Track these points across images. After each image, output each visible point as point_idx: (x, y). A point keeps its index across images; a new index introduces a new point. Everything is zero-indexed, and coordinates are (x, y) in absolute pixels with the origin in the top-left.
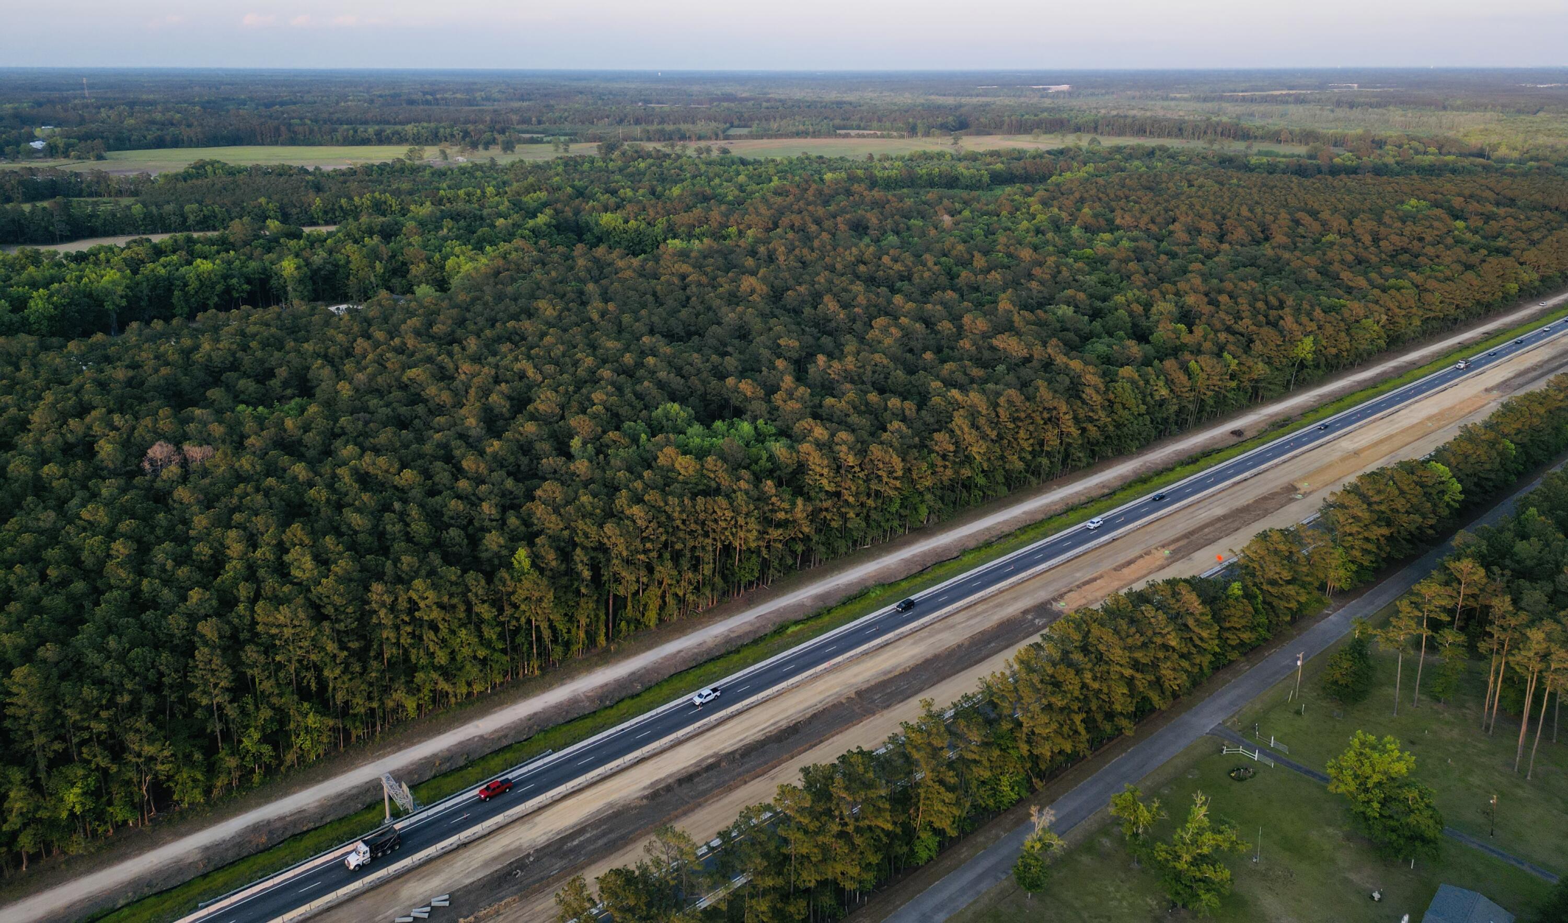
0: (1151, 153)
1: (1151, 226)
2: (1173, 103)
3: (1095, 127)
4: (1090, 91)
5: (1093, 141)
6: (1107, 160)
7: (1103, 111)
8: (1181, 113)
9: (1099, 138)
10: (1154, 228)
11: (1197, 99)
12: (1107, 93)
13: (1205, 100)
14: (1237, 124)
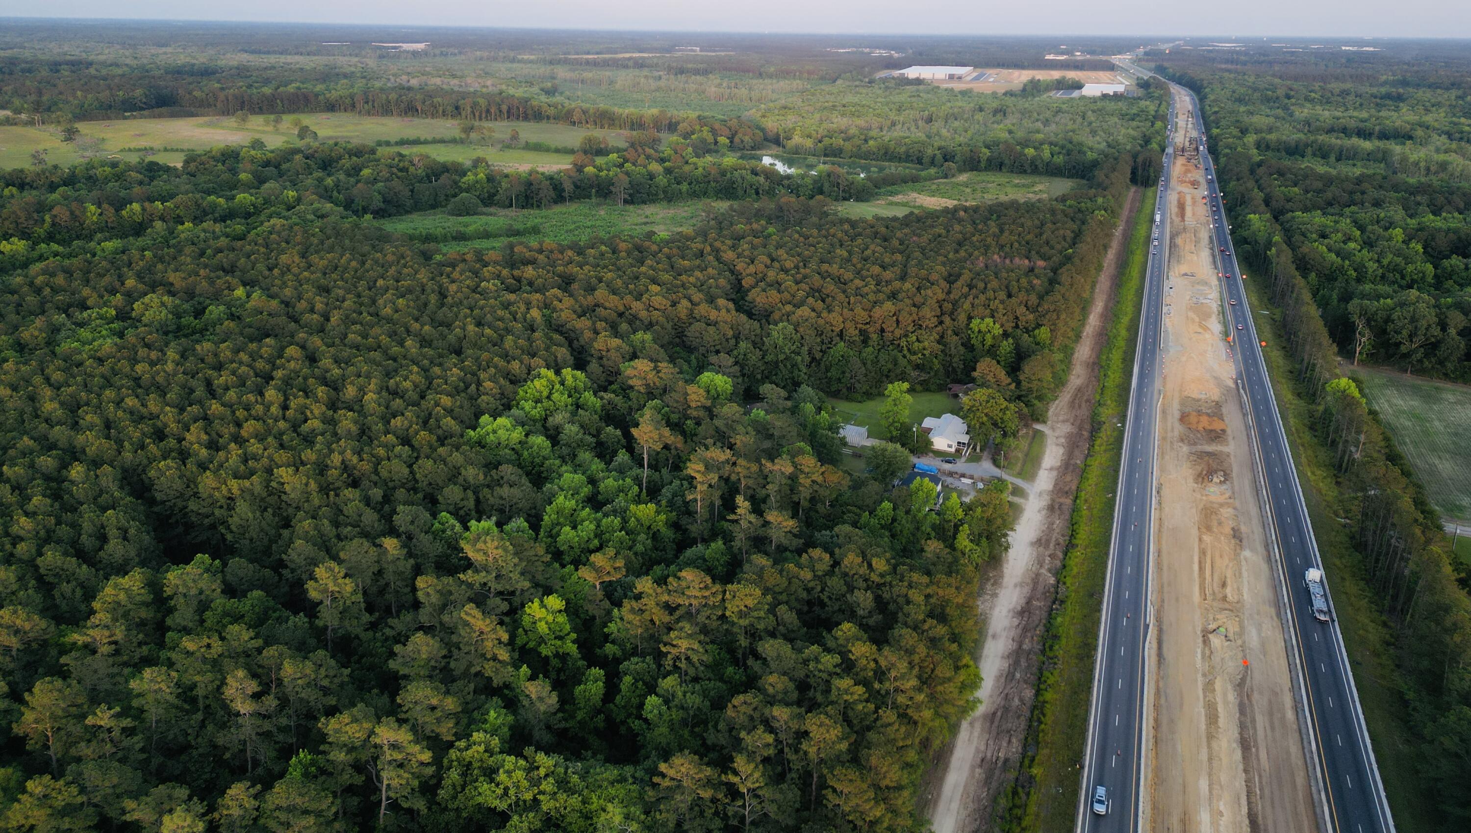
14: (527, 100)
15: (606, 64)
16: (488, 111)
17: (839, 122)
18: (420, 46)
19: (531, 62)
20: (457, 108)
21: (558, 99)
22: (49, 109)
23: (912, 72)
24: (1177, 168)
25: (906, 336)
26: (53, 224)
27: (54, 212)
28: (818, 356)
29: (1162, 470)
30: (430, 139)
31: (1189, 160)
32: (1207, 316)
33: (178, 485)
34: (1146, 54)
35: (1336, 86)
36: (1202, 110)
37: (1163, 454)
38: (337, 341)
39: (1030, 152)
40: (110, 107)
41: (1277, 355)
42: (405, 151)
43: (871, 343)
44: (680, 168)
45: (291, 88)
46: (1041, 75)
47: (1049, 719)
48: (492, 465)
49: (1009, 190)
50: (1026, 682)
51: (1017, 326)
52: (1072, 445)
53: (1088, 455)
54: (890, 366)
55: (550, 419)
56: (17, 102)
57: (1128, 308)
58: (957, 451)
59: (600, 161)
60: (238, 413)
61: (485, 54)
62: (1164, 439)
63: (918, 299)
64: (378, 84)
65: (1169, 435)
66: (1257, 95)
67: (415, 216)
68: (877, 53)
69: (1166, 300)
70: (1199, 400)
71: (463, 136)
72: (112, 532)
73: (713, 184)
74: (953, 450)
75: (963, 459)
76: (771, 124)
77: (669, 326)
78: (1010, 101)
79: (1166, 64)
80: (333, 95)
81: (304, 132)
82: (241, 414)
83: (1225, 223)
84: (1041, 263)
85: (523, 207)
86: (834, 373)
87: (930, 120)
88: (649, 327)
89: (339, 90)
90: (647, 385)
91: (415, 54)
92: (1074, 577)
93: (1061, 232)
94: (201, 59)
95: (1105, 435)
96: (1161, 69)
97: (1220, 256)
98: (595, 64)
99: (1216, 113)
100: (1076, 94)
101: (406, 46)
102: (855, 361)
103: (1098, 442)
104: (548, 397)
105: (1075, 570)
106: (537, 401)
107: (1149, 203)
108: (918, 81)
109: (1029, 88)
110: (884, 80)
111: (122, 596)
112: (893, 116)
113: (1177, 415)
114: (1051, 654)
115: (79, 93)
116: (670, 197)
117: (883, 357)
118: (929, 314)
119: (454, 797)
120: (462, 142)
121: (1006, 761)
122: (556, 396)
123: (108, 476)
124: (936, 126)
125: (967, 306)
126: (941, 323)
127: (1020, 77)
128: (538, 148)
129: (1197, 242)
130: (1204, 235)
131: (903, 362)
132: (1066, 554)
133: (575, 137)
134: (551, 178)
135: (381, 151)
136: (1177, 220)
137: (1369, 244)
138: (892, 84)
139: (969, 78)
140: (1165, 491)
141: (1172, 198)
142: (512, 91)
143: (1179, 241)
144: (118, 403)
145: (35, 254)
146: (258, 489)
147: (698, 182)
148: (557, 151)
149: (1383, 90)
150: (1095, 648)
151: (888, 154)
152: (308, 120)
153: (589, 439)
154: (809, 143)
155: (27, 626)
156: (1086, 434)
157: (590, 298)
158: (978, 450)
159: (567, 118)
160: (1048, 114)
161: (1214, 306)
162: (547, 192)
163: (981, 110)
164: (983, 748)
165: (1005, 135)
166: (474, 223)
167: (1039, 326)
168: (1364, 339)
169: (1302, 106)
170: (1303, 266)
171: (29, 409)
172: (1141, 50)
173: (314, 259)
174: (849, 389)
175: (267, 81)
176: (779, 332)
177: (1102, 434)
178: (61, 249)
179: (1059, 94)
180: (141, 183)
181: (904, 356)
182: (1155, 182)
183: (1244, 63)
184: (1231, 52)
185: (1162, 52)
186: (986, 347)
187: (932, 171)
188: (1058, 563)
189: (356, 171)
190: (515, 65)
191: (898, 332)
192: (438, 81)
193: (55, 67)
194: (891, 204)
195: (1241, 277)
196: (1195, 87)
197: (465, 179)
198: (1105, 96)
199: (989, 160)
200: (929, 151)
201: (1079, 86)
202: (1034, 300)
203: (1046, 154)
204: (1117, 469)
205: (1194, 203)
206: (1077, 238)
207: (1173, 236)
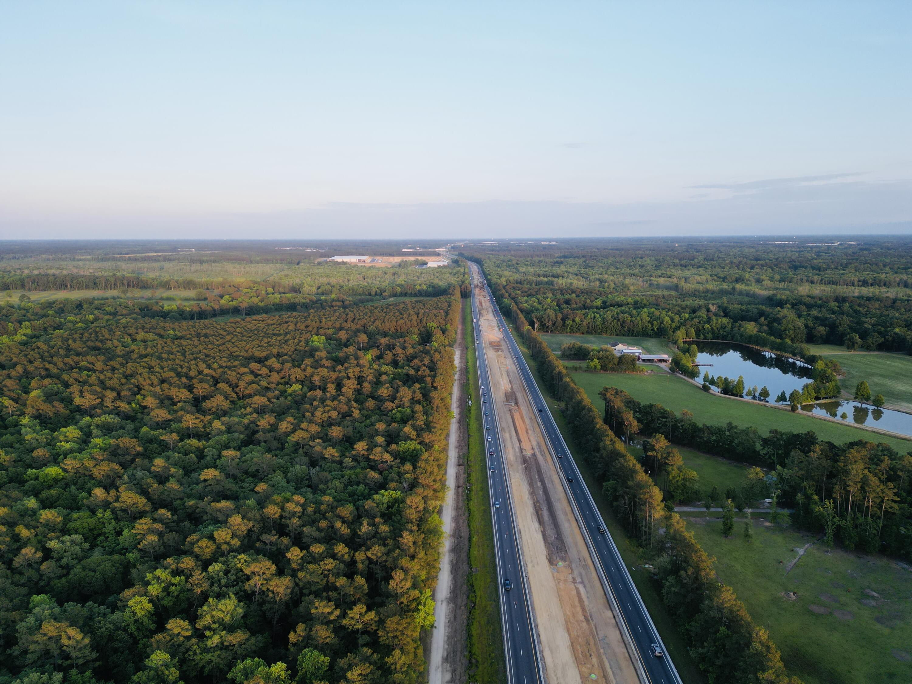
0: (79, 306)
1: (119, 403)
2: (80, 263)
3: (22, 284)
4: (11, 256)
5: (22, 298)
6: (42, 316)
7: (26, 272)
8: (91, 271)
9: (27, 293)
10: (123, 406)
11: (98, 260)
12: (26, 257)
13: (103, 260)
17: (323, 280)
23: (339, 259)
24: (477, 291)
25: (409, 329)
31: (481, 289)
34: (452, 247)
35: (536, 259)
36: (483, 271)
37: (486, 350)
39: (417, 287)
41: (514, 333)
43: (398, 332)
46: (405, 258)
51: (440, 324)
57: (469, 328)
65: (487, 346)
66: (504, 263)
68: (309, 250)
69: (480, 325)
70: (494, 341)
78: (397, 269)
79: (464, 252)
84: (441, 311)
87: (364, 278)
95: (470, 348)
96: (461, 255)
97: (495, 313)
99: (488, 271)
100: (425, 266)
107: (468, 303)
108: (344, 263)
109: (403, 264)
110: (327, 263)
113: (489, 343)
118: (414, 322)
124: (369, 280)
125: (425, 320)
126: (418, 325)
127: (397, 260)
129: (488, 311)
130: (490, 310)
133: (190, 294)
136: (480, 307)
137: (540, 304)
138: (332, 265)
139: (369, 261)
141: (477, 301)
143: (482, 312)
149: (555, 260)
154: (314, 289)
159: (166, 286)
160: (417, 274)
161: (495, 324)
162: (210, 311)
163: (386, 273)
165: (403, 283)
167: (446, 324)
168: (537, 325)
169: (523, 267)
170: (522, 311)
172: (449, 246)
179: (417, 267)
181: (409, 335)
182: (469, 296)
183: (498, 251)
184: (492, 246)
185: (459, 247)
186: (433, 330)
187: (378, 297)
195: (503, 318)
196: (478, 262)
197: (166, 308)
198: (439, 267)
199: (401, 293)
200: (373, 290)
201: (426, 264)
202: (444, 317)
203: (425, 287)
204: (475, 352)
205: (485, 301)
206: (450, 306)
207: (479, 311)
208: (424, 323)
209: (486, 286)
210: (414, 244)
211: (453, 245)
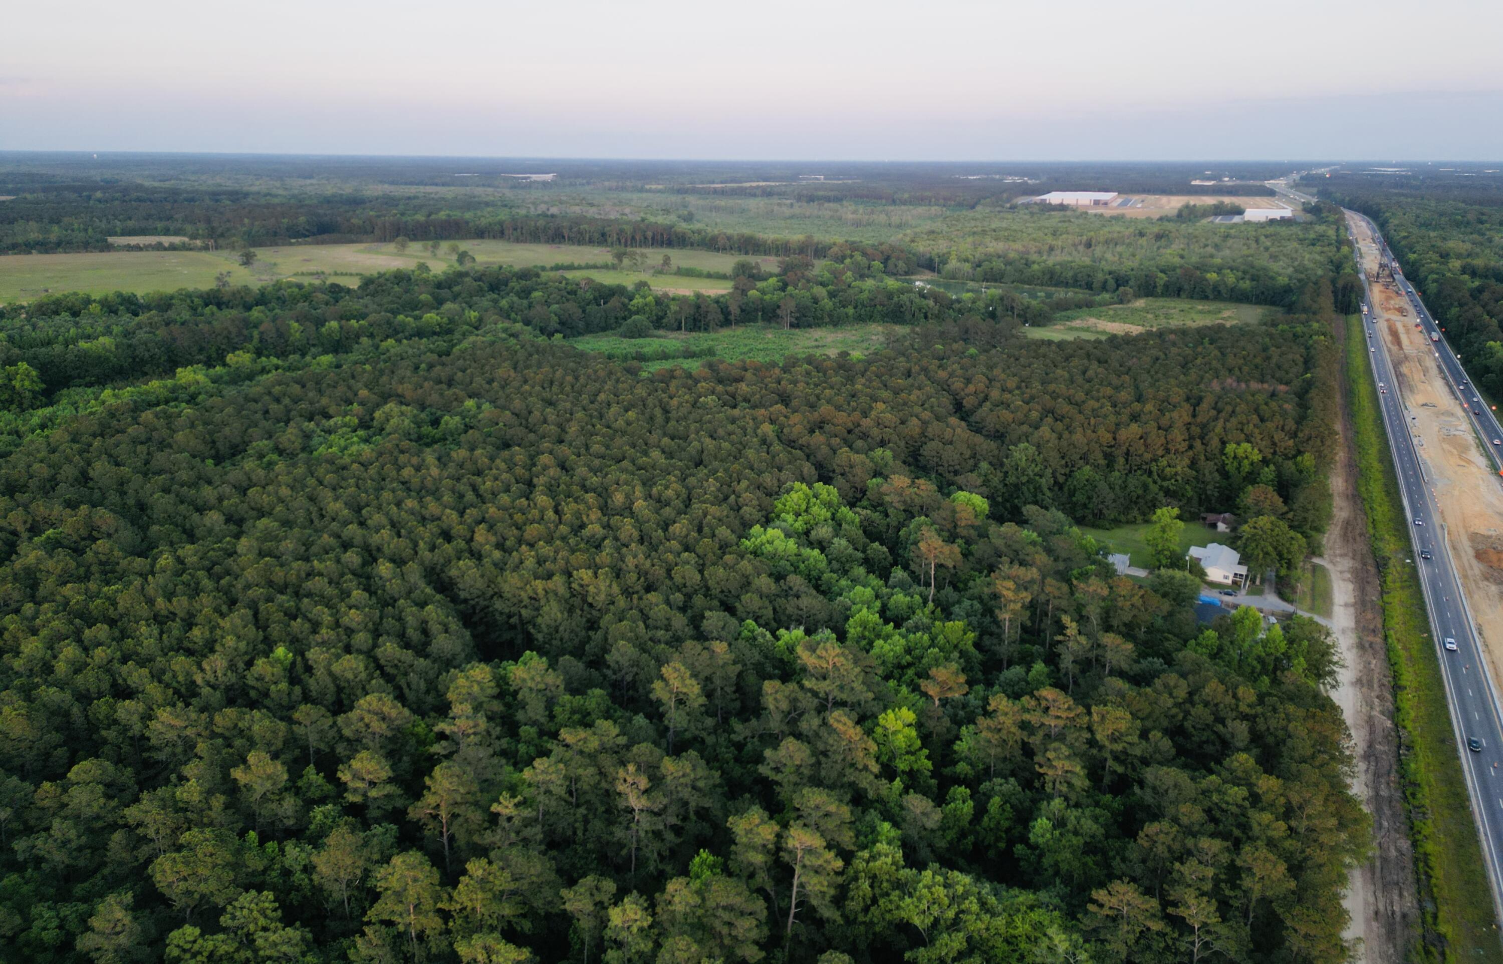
8: (627, 210)
11: (672, 190)
13: (675, 192)
14: (671, 227)
15: (734, 193)
16: (633, 238)
17: (994, 247)
18: (549, 177)
19: (660, 191)
20: (603, 235)
21: (697, 226)
22: (222, 235)
23: (1054, 198)
24: (1376, 293)
25: (1156, 461)
26: (261, 341)
27: (262, 328)
28: (1061, 479)
29: (1476, 609)
30: (583, 264)
31: (1387, 286)
32: (1465, 449)
33: (480, 584)
34: (1302, 178)
36: (1386, 235)
37: (1470, 594)
38: (583, 451)
39: (1212, 276)
40: (275, 234)
42: (570, 275)
43: (1116, 466)
44: (844, 291)
45: (442, 215)
46: (1193, 200)
47: (1438, 873)
48: (779, 577)
49: (1195, 317)
50: (1397, 831)
51: (1275, 453)
52: (1360, 581)
53: (1382, 593)
54: (1140, 492)
55: (813, 533)
56: (189, 228)
58: (1234, 582)
59: (760, 285)
60: (516, 517)
61: (614, 184)
62: (1465, 577)
63: (1164, 422)
64: (523, 212)
65: (1469, 573)
66: (1444, 220)
67: (588, 338)
68: (1009, 180)
69: (1413, 431)
70: (1490, 537)
71: (616, 261)
72: (434, 628)
73: (879, 308)
74: (1229, 582)
75: (1244, 592)
76: (922, 247)
77: (902, 444)
78: (1170, 226)
79: (1330, 189)
80: (484, 222)
81: (462, 257)
82: (518, 517)
83: (1452, 354)
84: (1282, 388)
85: (691, 330)
86: (1079, 497)
87: (1089, 245)
88: (882, 444)
89: (485, 218)
90: (905, 502)
91: (545, 185)
92: (1413, 721)
93: (1290, 356)
94: (348, 189)
95: (1394, 572)
96: (1326, 194)
98: (723, 193)
99: (1405, 238)
100: (1237, 219)
101: (535, 177)
102: (1102, 485)
103: (1389, 578)
104: (806, 511)
105: (1413, 714)
106: (798, 515)
107: (1355, 330)
108: (1062, 207)
109: (1185, 214)
110: (1027, 206)
111: (476, 688)
112: (1050, 240)
113: (1471, 552)
114: (1416, 803)
115: (246, 221)
116: (835, 321)
117: (1132, 482)
118: (1178, 436)
119: (866, 910)
120: (614, 267)
121: (1404, 916)
122: (815, 510)
123: (414, 572)
124: (1098, 251)
125: (1219, 429)
126: (1191, 447)
127: (1173, 203)
128: (689, 273)
129: (1425, 372)
130: (1431, 364)
131: (1154, 488)
132: (1395, 696)
133: (726, 263)
134: (717, 302)
135: (544, 276)
136: (1395, 348)
138: (1036, 209)
139: (1115, 204)
140: (1487, 633)
141: (1382, 326)
142: (652, 219)
143: (1404, 369)
144: (398, 504)
145: (259, 367)
146: (562, 590)
147: (863, 306)
148: (709, 276)
150: (1468, 799)
151: (1053, 278)
152: (464, 246)
153: (860, 555)
154: (967, 267)
155: (394, 713)
156: (1373, 570)
157: (816, 414)
158: (1258, 582)
159: (712, 244)
160: (1217, 239)
161: (1470, 438)
162: (715, 315)
163: (1142, 234)
164: (1371, 899)
165: (1177, 260)
166: (651, 344)
167: (1299, 452)
171: (313, 509)
172: (1295, 176)
173: (529, 373)
174: (1094, 515)
175: (417, 209)
176: (1021, 453)
177: (1391, 570)
178: (280, 362)
179: (1218, 220)
180: (327, 304)
181: (1155, 482)
182: (1356, 308)
183: (1418, 188)
184: (1394, 176)
185: (1322, 177)
186: (1243, 474)
187: (1106, 296)
188: (1389, 705)
189: (525, 293)
190: (644, 195)
191: (1148, 456)
192: (577, 209)
193: (215, 196)
194: (1071, 329)
195: (1489, 409)
196: (1369, 211)
197: (635, 301)
198: (1272, 222)
199: (1166, 286)
200: (1100, 276)
201: (1239, 212)
202: (1291, 425)
203: (1231, 278)
204: (1422, 607)
205: (1408, 331)
206: (1308, 363)
207: (1396, 365)
208: (1215, 443)
209: (1400, 277)
210: (1218, 170)
211: (1304, 173)
